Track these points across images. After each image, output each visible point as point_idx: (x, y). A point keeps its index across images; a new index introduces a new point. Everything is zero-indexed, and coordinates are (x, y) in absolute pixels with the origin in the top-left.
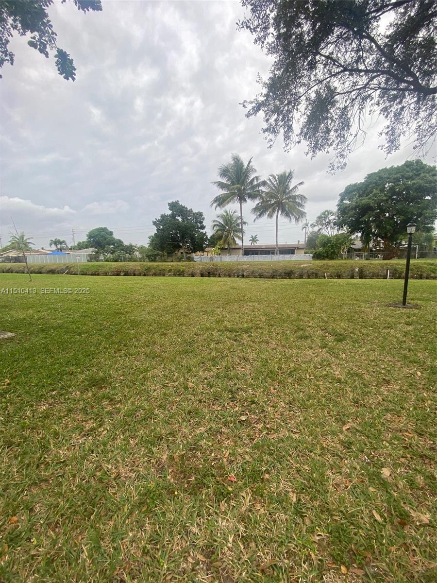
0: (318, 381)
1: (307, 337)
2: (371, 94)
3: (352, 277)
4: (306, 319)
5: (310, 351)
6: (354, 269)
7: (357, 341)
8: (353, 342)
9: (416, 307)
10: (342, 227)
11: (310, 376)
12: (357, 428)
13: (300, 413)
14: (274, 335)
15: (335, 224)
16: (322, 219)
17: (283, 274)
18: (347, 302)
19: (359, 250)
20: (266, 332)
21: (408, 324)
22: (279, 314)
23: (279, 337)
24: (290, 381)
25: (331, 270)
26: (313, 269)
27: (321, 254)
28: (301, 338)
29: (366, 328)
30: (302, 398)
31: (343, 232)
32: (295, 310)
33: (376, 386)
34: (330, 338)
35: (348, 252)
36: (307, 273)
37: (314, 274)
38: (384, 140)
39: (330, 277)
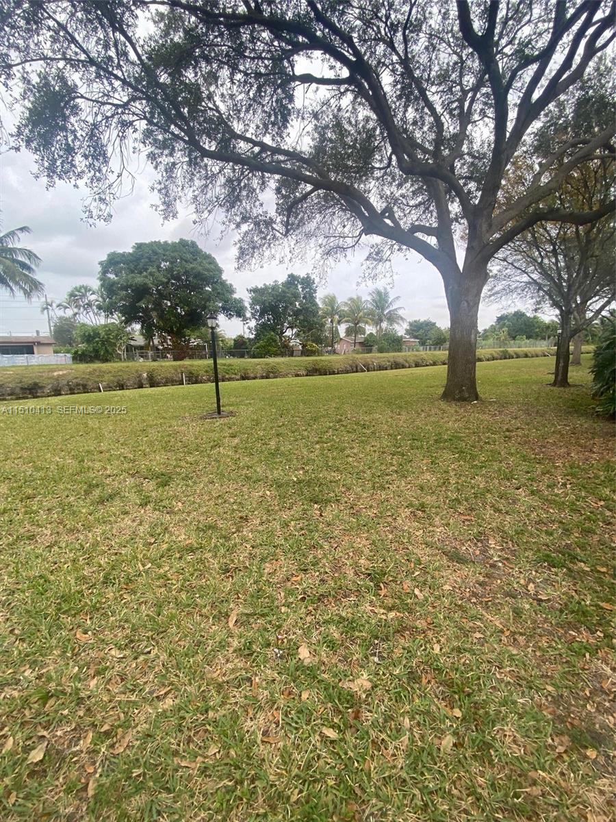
0: (160, 567)
1: (111, 497)
2: (134, 121)
3: (141, 386)
4: (98, 465)
5: (126, 519)
6: (141, 375)
7: (186, 478)
8: (183, 479)
9: (231, 414)
10: (112, 313)
11: (144, 565)
12: (246, 611)
13: (156, 650)
14: (43, 515)
15: (99, 308)
16: (77, 297)
17: (18, 391)
18: (151, 423)
19: (141, 348)
20: (21, 516)
21: (233, 436)
22: (37, 469)
23: (56, 516)
24: (111, 595)
25: (107, 377)
26: (76, 378)
27: (86, 353)
28: (101, 501)
29: (191, 453)
30: (147, 615)
31: (113, 321)
32: (69, 453)
33: (238, 531)
34: (149, 486)
35: (127, 351)
36: (68, 385)
37: (82, 387)
38: (156, 198)
39: (109, 388)
